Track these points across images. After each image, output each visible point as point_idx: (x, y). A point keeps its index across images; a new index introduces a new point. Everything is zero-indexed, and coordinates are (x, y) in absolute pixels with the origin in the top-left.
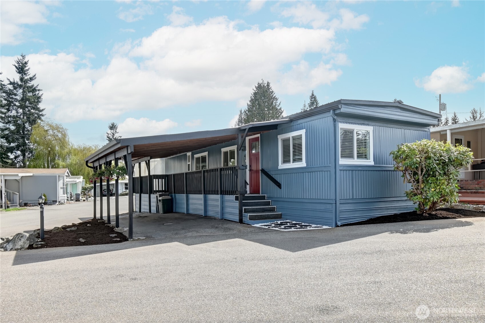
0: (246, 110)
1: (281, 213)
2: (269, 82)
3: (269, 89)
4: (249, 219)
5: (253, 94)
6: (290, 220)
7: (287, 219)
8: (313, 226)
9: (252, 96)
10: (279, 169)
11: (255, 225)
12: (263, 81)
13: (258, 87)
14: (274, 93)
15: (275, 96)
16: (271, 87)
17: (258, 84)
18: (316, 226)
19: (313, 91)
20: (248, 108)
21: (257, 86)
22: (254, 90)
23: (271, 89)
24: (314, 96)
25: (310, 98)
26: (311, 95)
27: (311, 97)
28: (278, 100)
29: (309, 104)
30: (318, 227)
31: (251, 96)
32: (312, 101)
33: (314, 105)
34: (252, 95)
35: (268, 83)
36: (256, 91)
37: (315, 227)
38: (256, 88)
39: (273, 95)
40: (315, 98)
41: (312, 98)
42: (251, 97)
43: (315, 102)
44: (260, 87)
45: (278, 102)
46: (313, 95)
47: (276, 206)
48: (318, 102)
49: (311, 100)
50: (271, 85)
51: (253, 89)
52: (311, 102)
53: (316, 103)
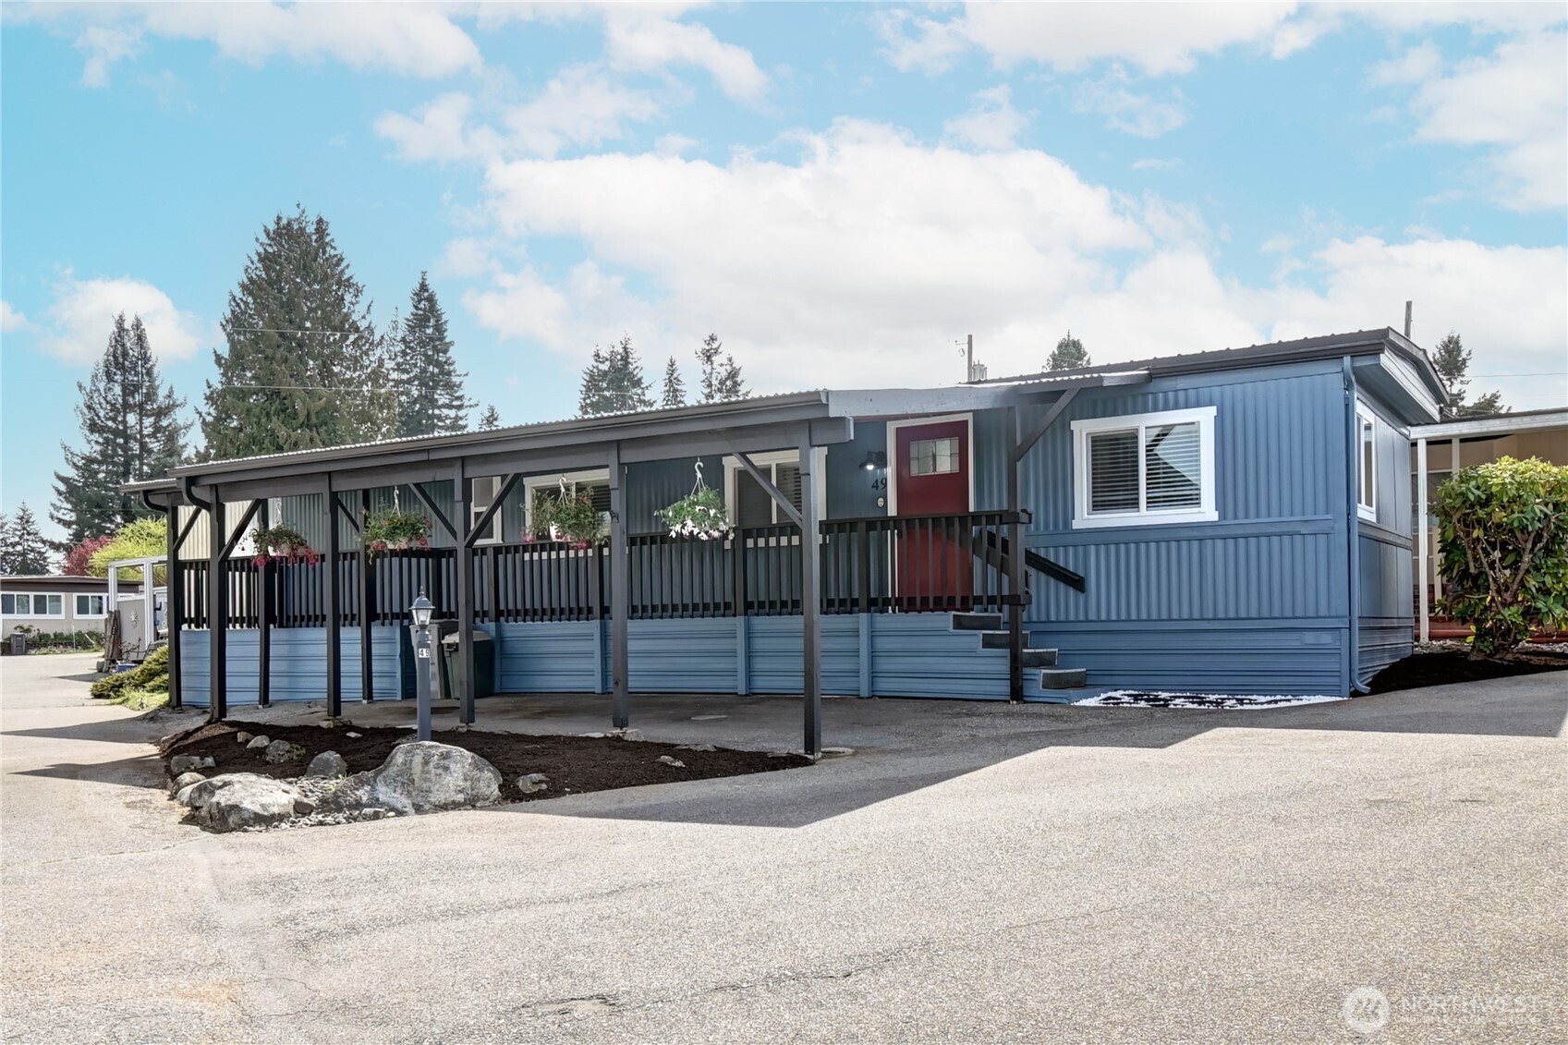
0: (227, 321)
1: (1084, 670)
2: (325, 219)
3: (322, 244)
4: (1043, 687)
5: (255, 258)
6: (1135, 690)
7: (1117, 687)
8: (1262, 699)
9: (251, 265)
10: (1074, 528)
11: (1084, 702)
12: (303, 213)
13: (278, 232)
14: (348, 266)
15: (351, 277)
16: (333, 240)
17: (275, 219)
18: (1269, 698)
19: (424, 273)
20: (233, 312)
21: (272, 227)
22: (262, 244)
23: (335, 249)
24: (427, 291)
25: (413, 299)
26: (418, 286)
27: (416, 294)
28: (361, 291)
29: (408, 320)
30: (1276, 702)
31: (248, 267)
32: (421, 312)
33: (428, 327)
34: (252, 262)
35: (320, 221)
36: (270, 250)
37: (1269, 702)
38: (268, 235)
39: (342, 271)
40: (431, 299)
41: (419, 301)
42: (246, 270)
43: (434, 316)
44: (285, 233)
45: (364, 300)
46: (423, 287)
47: (1057, 650)
48: (444, 318)
49: (416, 308)
50: (333, 232)
51: (257, 240)
52: (416, 314)
53: (437, 321)
